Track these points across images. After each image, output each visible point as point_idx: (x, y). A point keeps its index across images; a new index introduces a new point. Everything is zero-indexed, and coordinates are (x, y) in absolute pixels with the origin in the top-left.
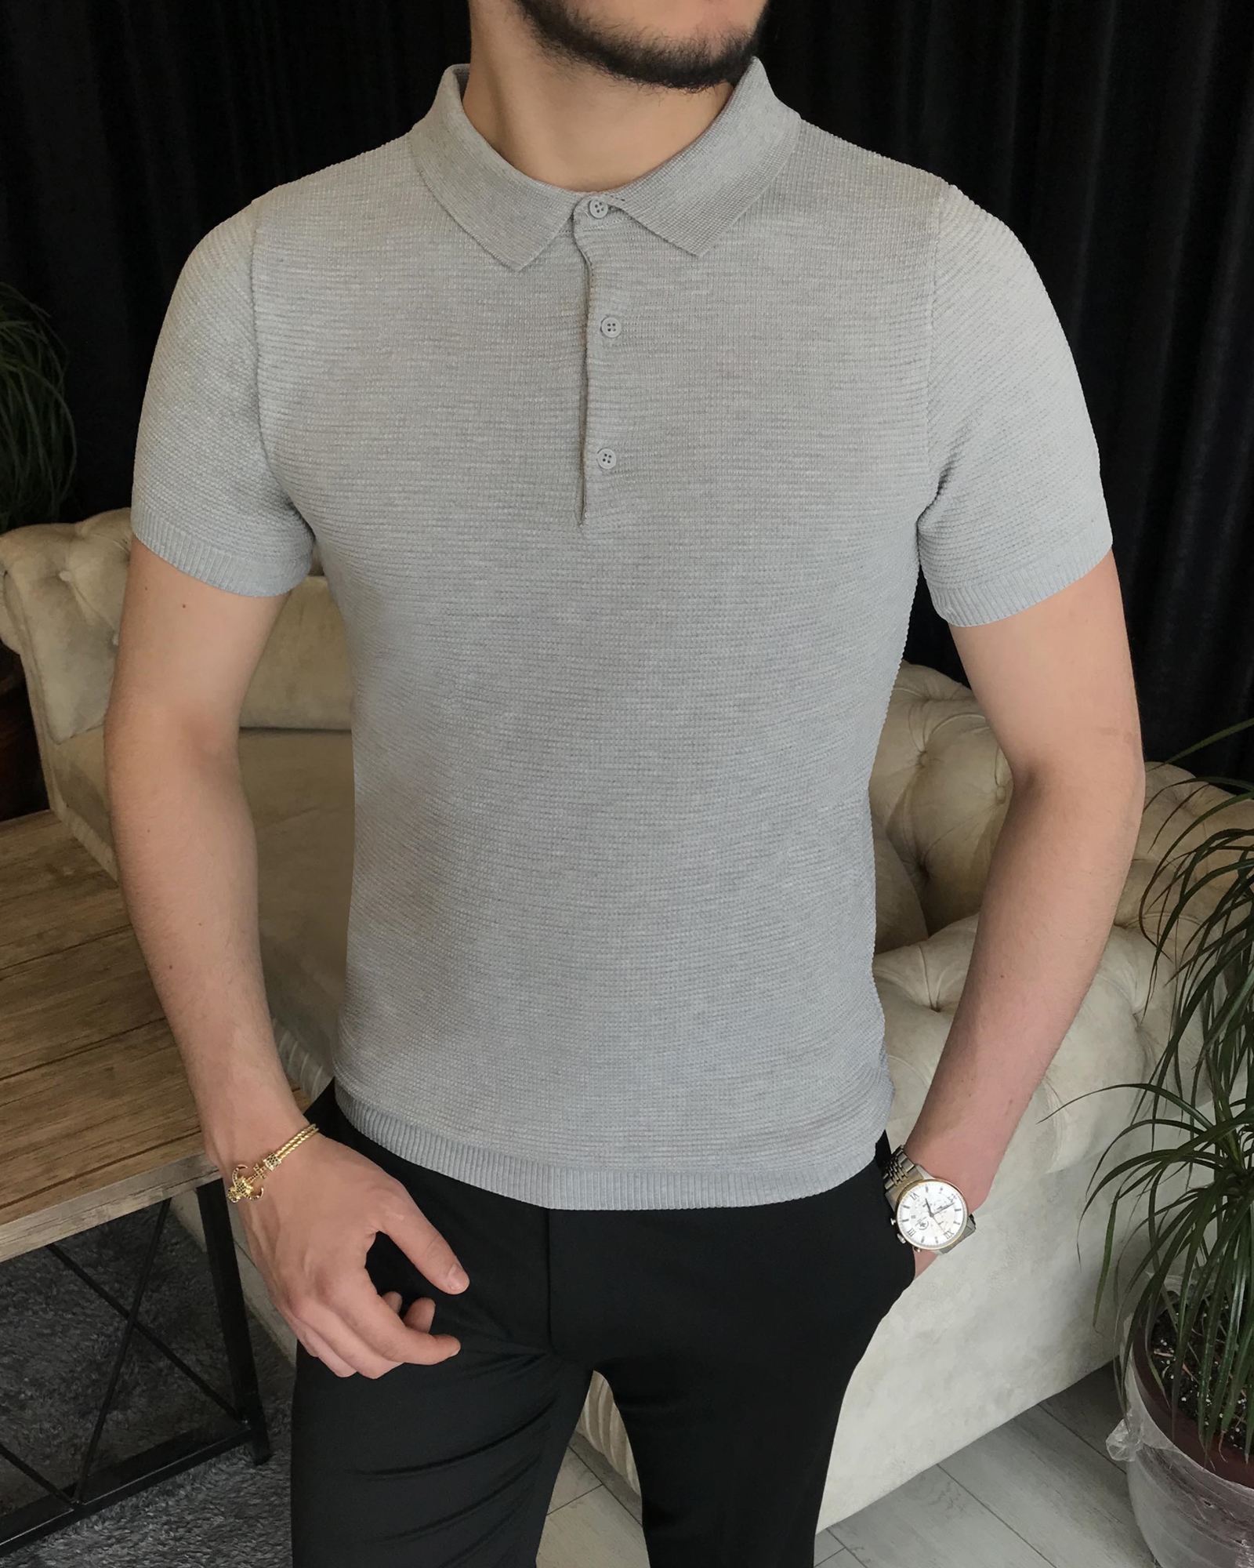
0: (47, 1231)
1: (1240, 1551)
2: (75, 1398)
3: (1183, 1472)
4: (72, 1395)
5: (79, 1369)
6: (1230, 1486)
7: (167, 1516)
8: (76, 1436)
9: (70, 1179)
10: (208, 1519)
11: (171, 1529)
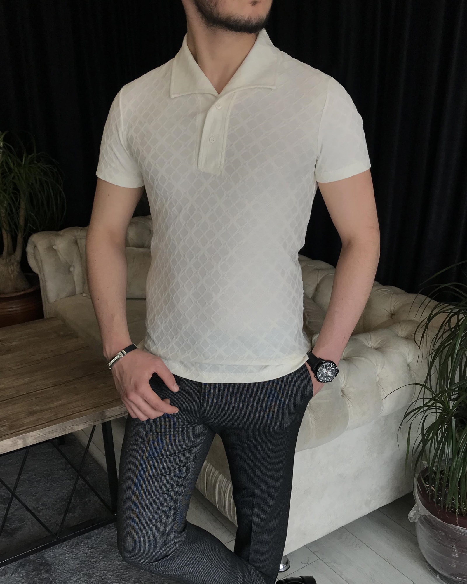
0: (55, 433)
1: (453, 550)
3: (433, 523)
4: (56, 508)
6: (449, 526)
7: (88, 545)
8: (57, 521)
9: (62, 417)
10: (102, 546)
11: (89, 549)
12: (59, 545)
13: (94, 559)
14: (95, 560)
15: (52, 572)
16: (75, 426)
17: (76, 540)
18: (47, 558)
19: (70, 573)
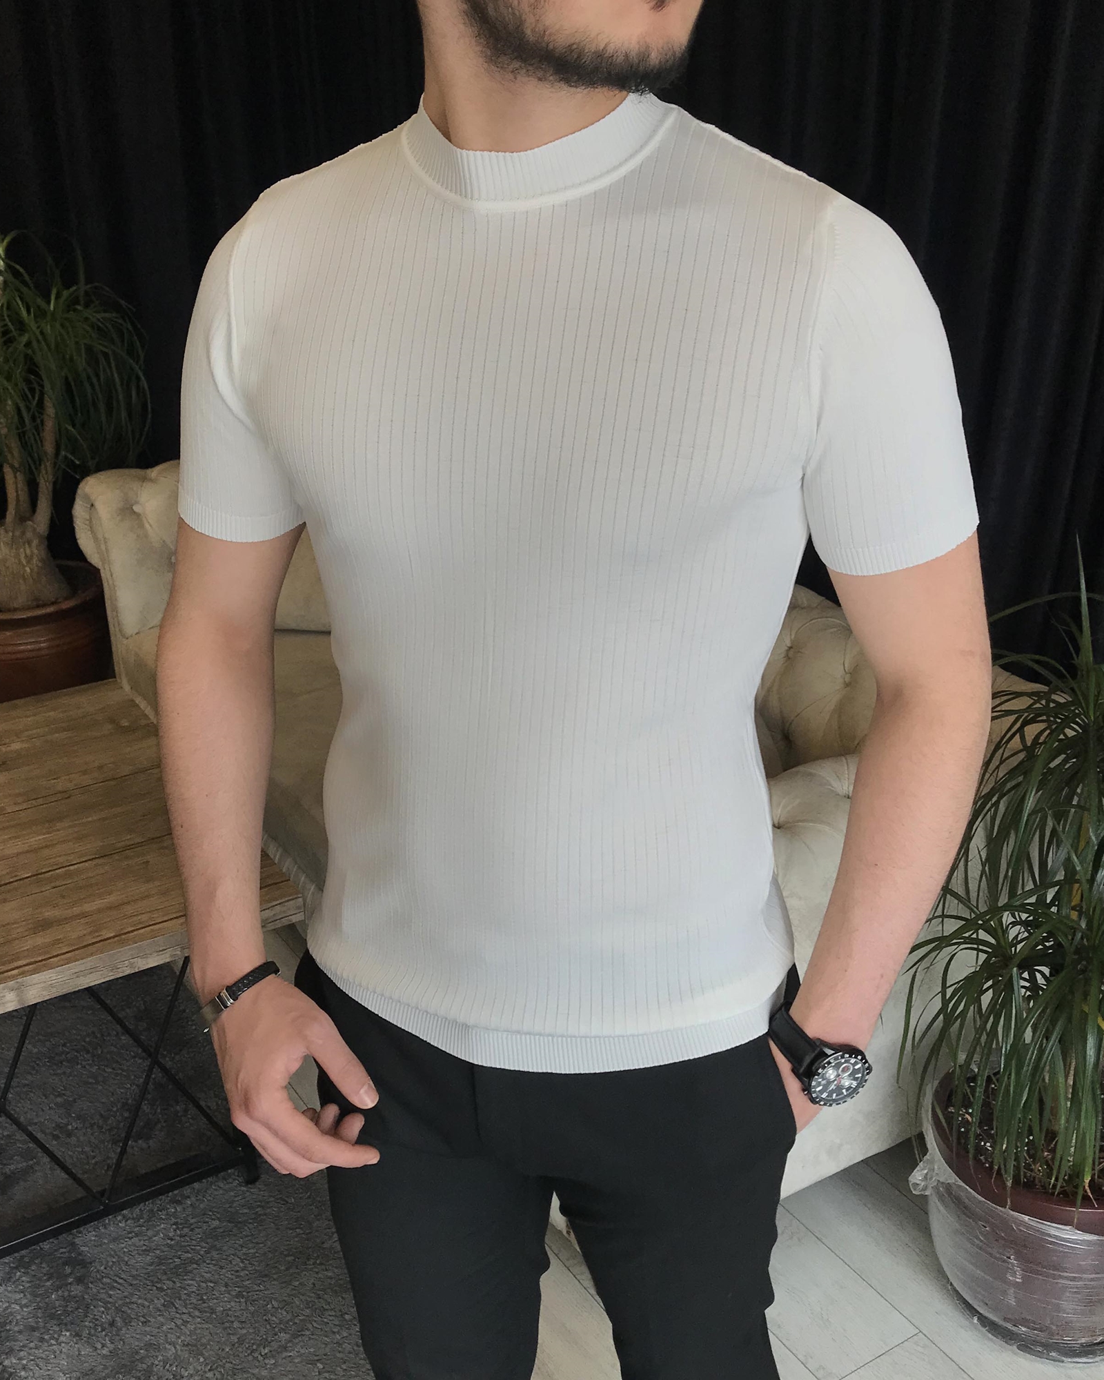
0: (89, 976)
1: (1010, 1266)
2: (110, 1130)
3: (966, 1201)
4: (109, 1127)
5: (115, 1109)
6: (1001, 1211)
7: (175, 1218)
8: (108, 1158)
9: (110, 938)
10: (208, 1223)
11: (178, 1228)
12: (110, 1217)
13: (188, 1252)
14: (190, 1255)
15: (92, 1283)
16: (139, 960)
17: (149, 1205)
18: (82, 1248)
19: (131, 1285)
